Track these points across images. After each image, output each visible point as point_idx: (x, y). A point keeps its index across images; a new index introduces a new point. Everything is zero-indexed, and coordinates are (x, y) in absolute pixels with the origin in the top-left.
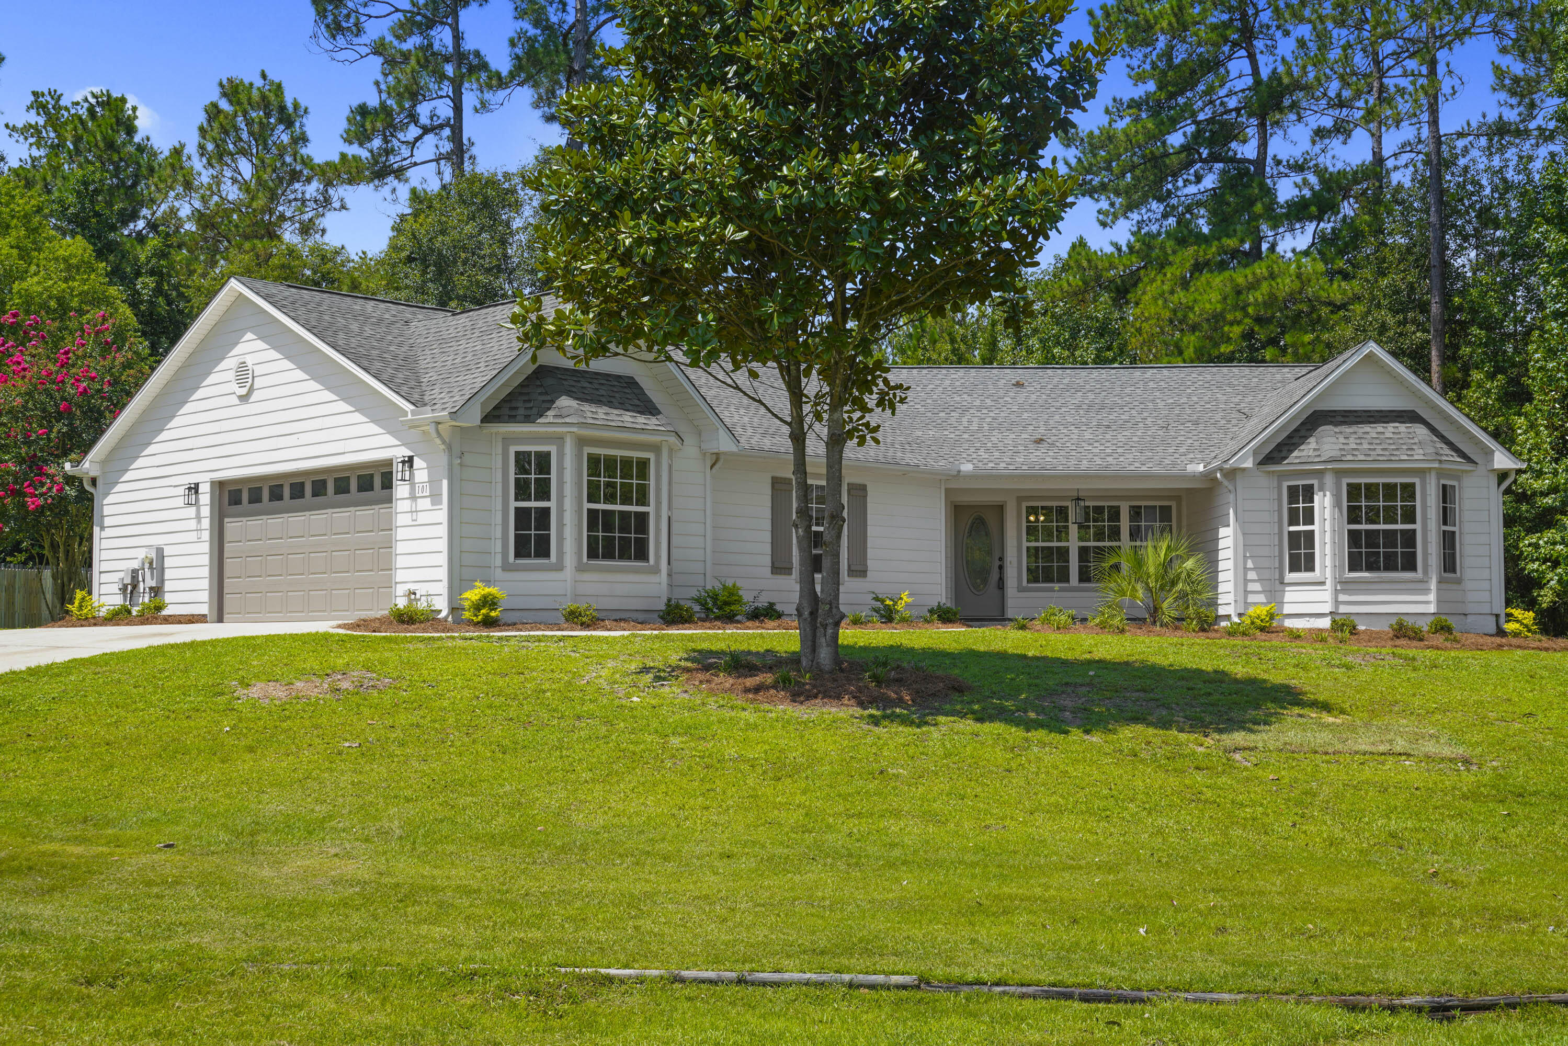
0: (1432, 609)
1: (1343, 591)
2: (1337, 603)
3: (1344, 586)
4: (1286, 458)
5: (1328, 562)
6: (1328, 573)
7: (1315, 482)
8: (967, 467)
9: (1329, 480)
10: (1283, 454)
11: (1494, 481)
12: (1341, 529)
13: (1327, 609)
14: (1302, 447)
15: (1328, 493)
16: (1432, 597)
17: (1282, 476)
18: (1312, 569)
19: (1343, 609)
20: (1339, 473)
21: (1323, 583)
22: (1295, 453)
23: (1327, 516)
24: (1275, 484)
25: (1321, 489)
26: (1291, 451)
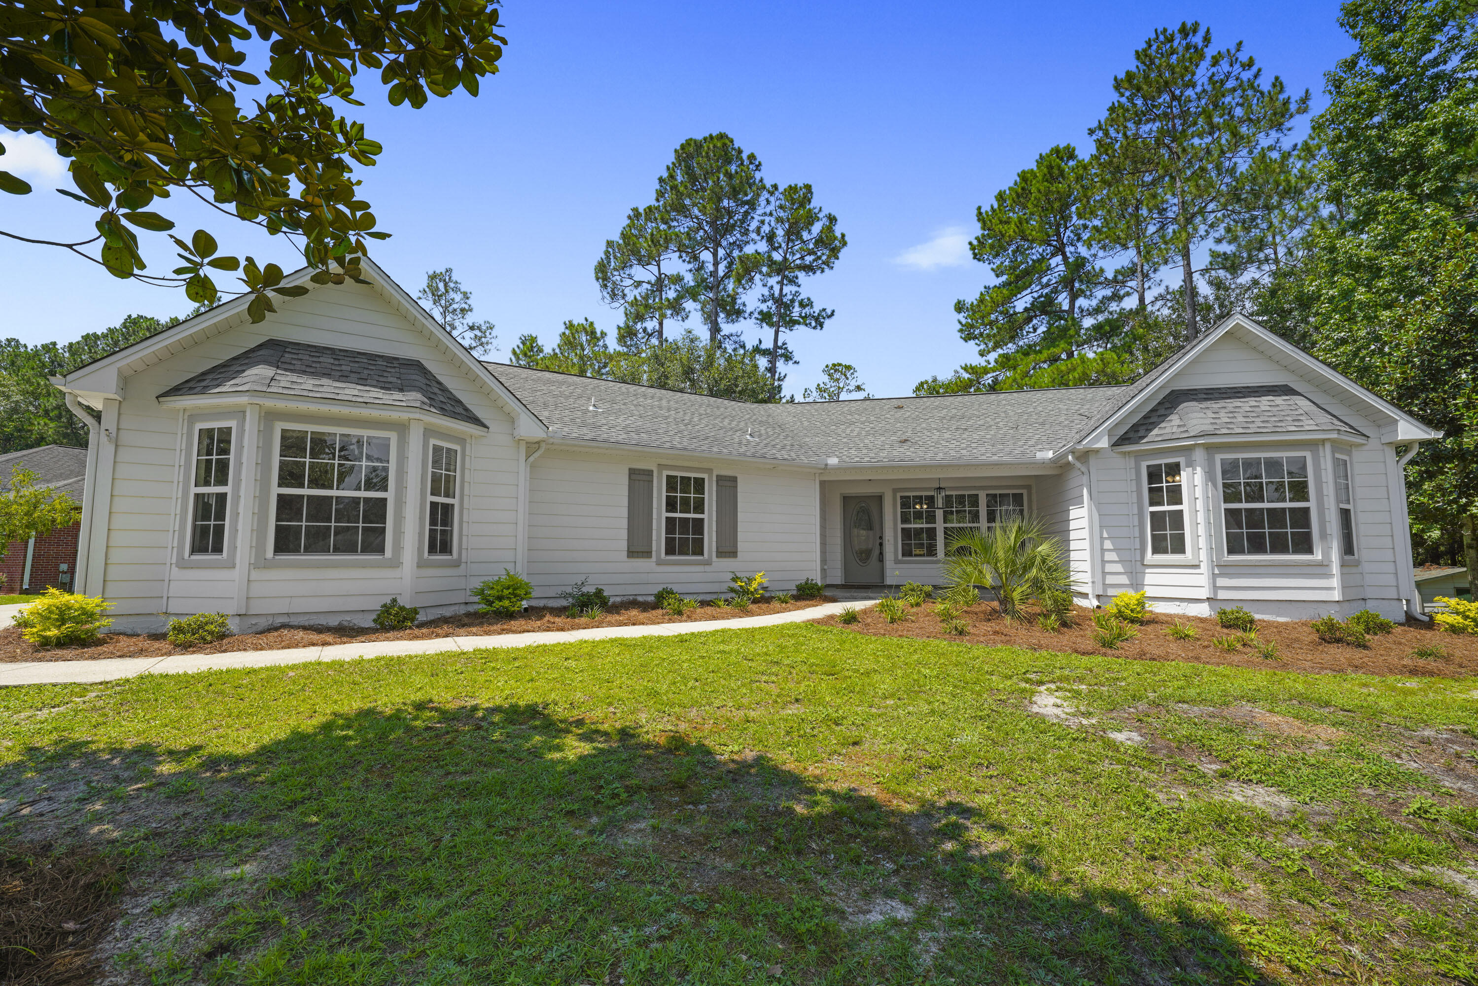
0: (1336, 596)
1: (1221, 575)
2: (1215, 588)
3: (1222, 569)
4: (1144, 437)
5: (1202, 542)
6: (1203, 555)
7: (1182, 460)
8: (833, 461)
9: (1199, 455)
10: (1141, 434)
11: (1391, 454)
12: (1216, 508)
13: (1204, 594)
14: (1162, 425)
15: (1199, 469)
16: (1335, 582)
17: (1140, 456)
18: (1182, 550)
19: (1222, 595)
20: (1210, 449)
21: (1197, 566)
22: (1156, 431)
23: (1199, 493)
24: (1133, 464)
25: (1190, 464)
26: (1151, 430)
